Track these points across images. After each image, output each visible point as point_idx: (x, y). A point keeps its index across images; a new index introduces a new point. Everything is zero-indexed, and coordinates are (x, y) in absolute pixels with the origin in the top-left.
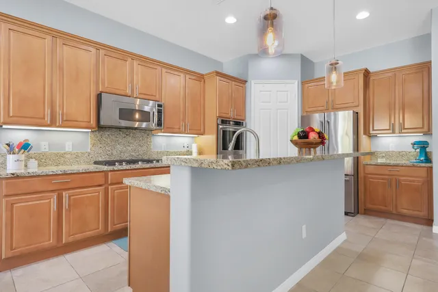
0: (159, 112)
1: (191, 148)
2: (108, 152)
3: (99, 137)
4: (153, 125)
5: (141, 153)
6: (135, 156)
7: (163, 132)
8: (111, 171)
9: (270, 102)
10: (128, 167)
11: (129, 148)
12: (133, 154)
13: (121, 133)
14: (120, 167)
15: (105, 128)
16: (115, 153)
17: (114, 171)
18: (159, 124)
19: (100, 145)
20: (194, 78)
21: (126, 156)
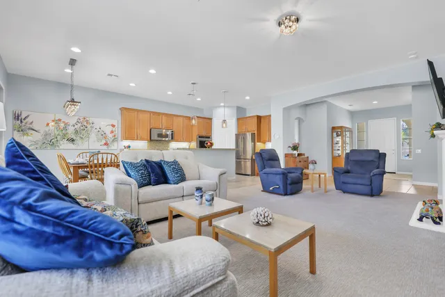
0: (172, 134)
3: (151, 143)
4: (170, 139)
7: (174, 142)
13: (158, 142)
15: (153, 140)
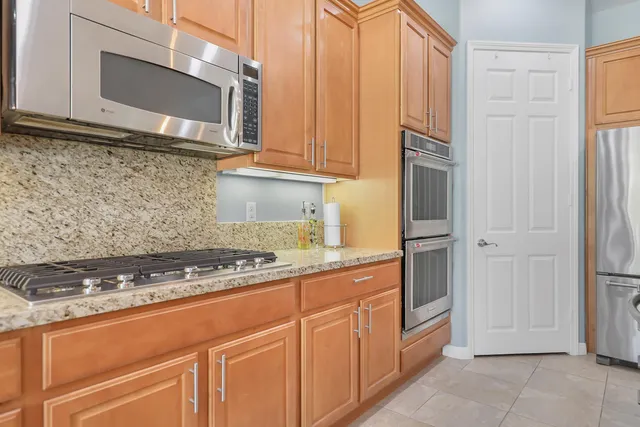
0: (250, 95)
1: (322, 215)
2: (63, 231)
3: (24, 173)
4: (229, 136)
5: (184, 230)
6: (165, 240)
7: (258, 164)
8: (54, 326)
9: (510, 98)
10: (141, 295)
11: (145, 216)
12: (158, 233)
13: (114, 161)
14: (104, 302)
15: (50, 135)
16: (90, 232)
17: (71, 322)
18: (250, 132)
19: (29, 204)
20: (336, 11)
21: (133, 244)
